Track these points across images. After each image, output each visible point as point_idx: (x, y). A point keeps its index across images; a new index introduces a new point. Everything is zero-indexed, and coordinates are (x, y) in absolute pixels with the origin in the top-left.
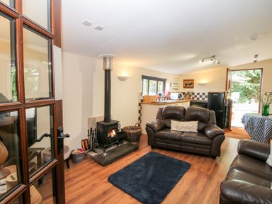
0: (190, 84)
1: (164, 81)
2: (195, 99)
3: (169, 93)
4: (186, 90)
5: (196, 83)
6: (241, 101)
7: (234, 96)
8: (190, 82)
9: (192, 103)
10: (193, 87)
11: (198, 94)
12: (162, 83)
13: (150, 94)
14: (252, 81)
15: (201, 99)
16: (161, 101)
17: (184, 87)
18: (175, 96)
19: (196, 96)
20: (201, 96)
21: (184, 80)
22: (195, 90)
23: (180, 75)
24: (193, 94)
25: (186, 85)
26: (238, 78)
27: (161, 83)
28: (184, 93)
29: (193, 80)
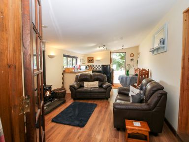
1: (76, 58)
2: (95, 69)
3: (80, 66)
4: (90, 64)
5: (94, 59)
6: (117, 70)
7: (114, 67)
8: (92, 59)
9: (93, 72)
10: (93, 62)
11: (96, 66)
13: (68, 67)
14: (121, 58)
15: (98, 69)
16: (76, 71)
17: (88, 62)
18: (83, 68)
20: (98, 67)
21: (88, 58)
22: (95, 64)
23: (85, 55)
24: (94, 66)
25: (89, 60)
26: (115, 57)
27: (74, 60)
28: (88, 66)
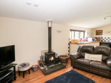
0: (100, 33)
1: (84, 32)
3: (87, 38)
4: (98, 36)
9: (101, 44)
10: (102, 35)
11: (105, 38)
12: (83, 33)
16: (82, 42)
17: (96, 35)
18: (90, 40)
19: (104, 40)
20: (107, 40)
21: (96, 31)
24: (102, 38)
25: (98, 33)
28: (96, 38)
29: (102, 31)
